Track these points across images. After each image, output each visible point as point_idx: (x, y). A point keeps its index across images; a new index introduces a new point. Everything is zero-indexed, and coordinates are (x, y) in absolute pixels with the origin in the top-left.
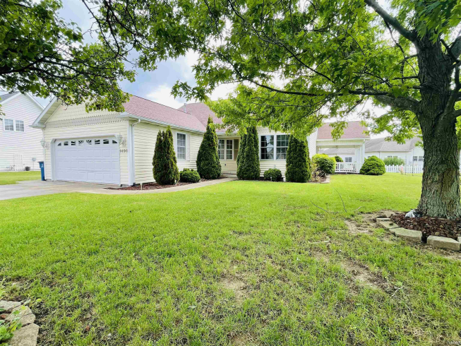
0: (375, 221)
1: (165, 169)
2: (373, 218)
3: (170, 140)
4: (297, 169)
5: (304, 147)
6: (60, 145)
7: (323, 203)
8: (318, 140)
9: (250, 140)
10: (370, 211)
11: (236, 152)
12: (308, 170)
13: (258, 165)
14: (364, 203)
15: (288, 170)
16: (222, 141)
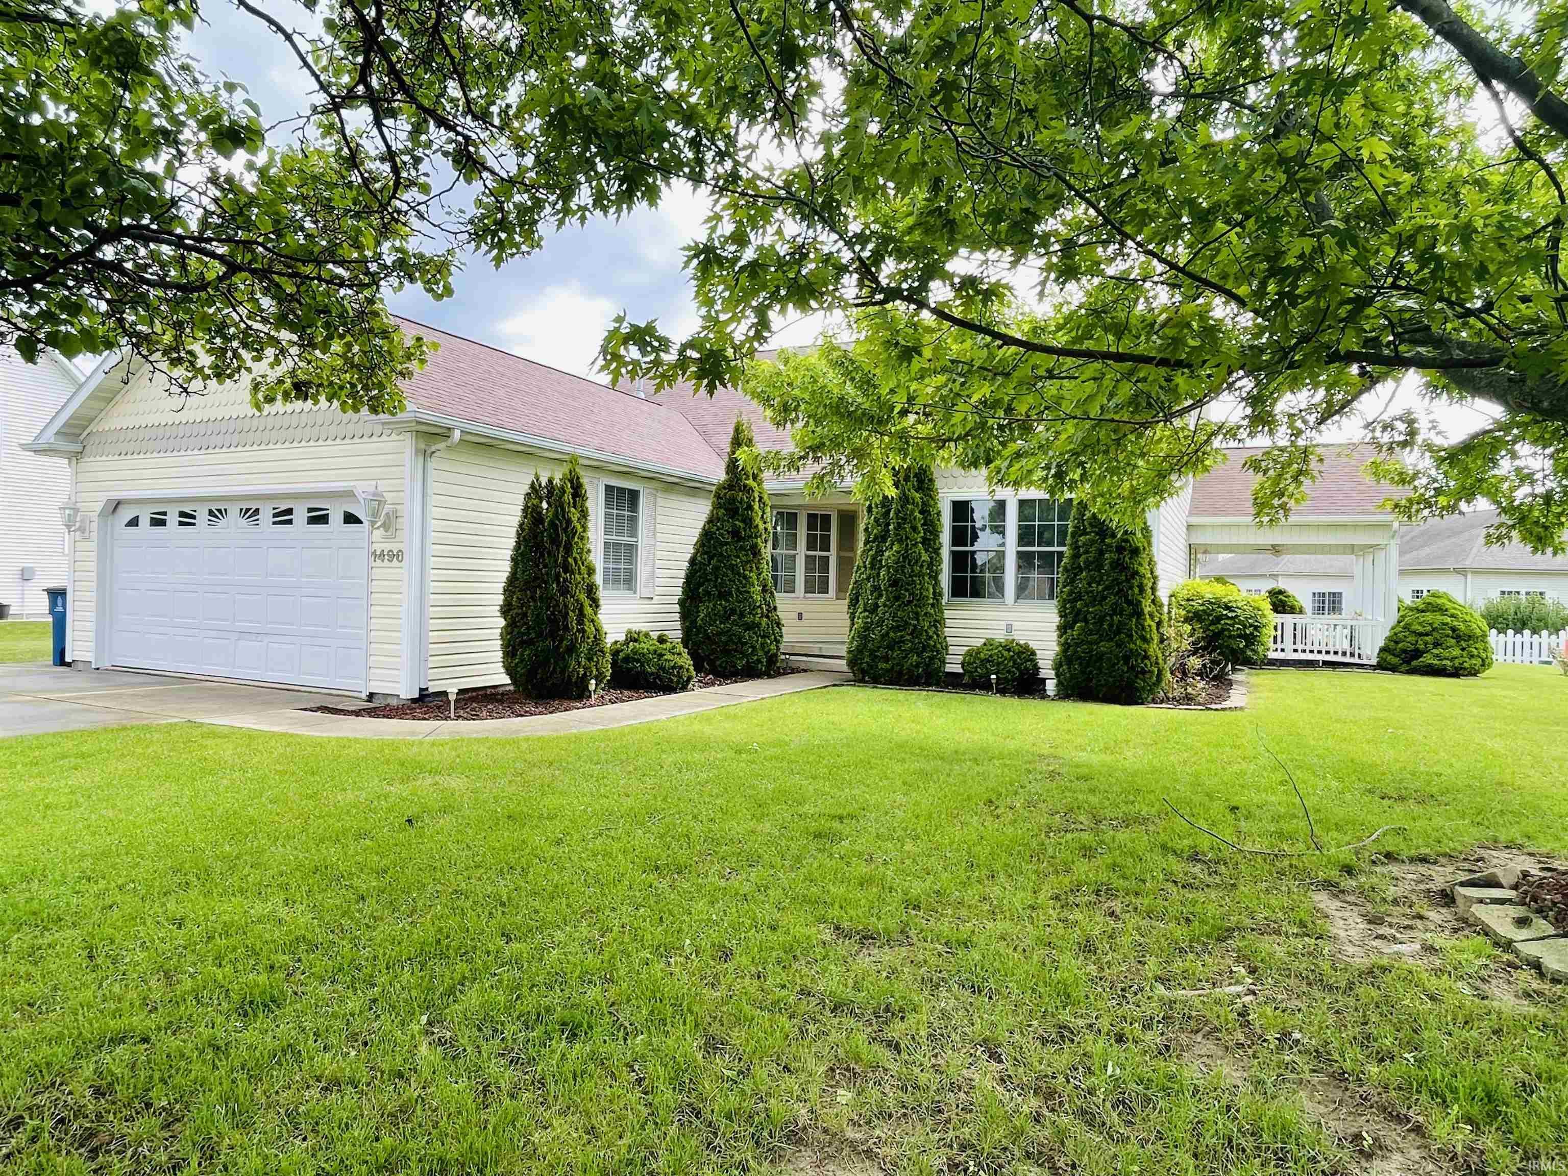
0: (1447, 898)
1: (553, 635)
2: (1439, 883)
3: (574, 515)
4: (1104, 646)
5: (1135, 552)
6: (134, 522)
7: (1218, 808)
8: (1195, 520)
9: (904, 519)
10: (1425, 851)
11: (845, 564)
12: (1154, 648)
13: (938, 623)
14: (1399, 808)
15: (1065, 646)
16: (789, 519)
